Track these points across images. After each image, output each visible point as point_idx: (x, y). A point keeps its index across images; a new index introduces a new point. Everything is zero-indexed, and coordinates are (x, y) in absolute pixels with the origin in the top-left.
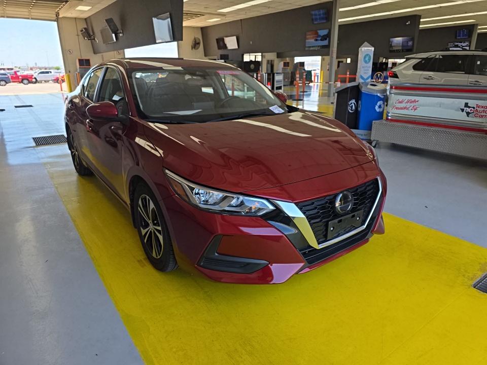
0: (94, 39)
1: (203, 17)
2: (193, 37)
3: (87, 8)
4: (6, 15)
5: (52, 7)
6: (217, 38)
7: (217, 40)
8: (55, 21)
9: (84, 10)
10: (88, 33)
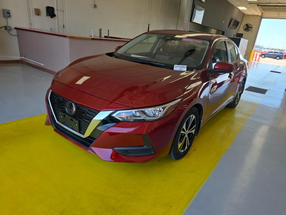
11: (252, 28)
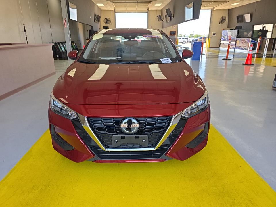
0: (163, 21)
1: (228, 3)
2: (222, 16)
3: (160, 5)
4: (127, 11)
5: (145, 6)
6: (238, 15)
7: (237, 16)
8: (147, 12)
9: (158, 6)
10: (160, 18)
11: (110, 21)
